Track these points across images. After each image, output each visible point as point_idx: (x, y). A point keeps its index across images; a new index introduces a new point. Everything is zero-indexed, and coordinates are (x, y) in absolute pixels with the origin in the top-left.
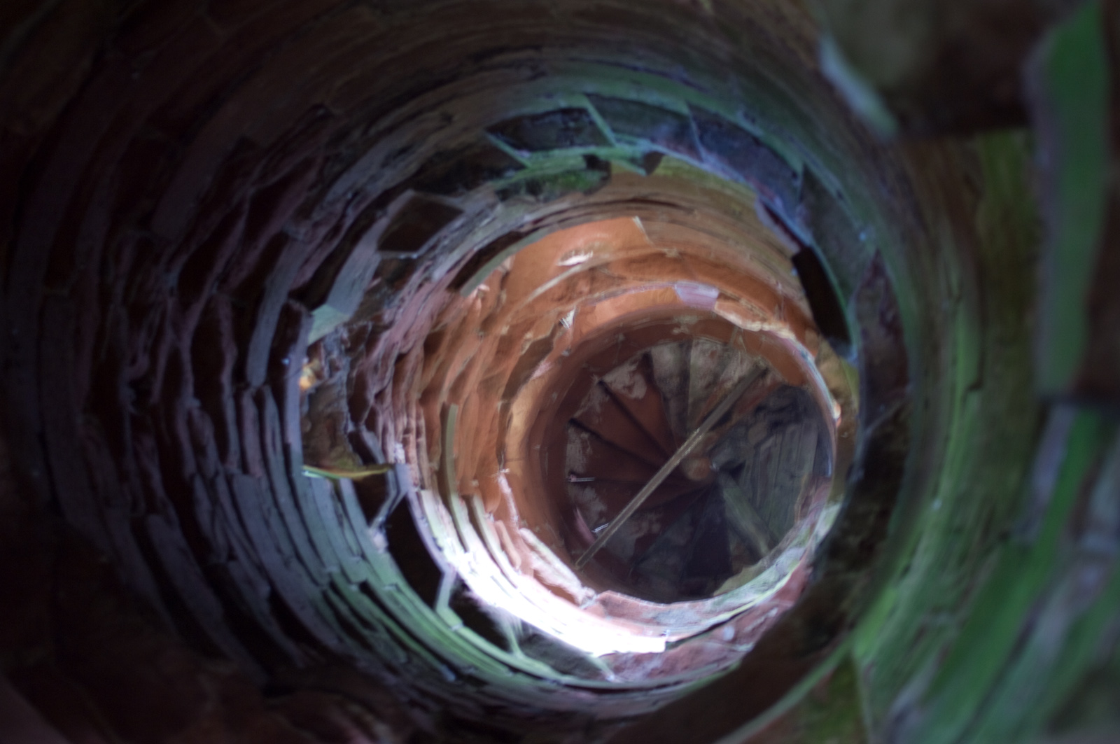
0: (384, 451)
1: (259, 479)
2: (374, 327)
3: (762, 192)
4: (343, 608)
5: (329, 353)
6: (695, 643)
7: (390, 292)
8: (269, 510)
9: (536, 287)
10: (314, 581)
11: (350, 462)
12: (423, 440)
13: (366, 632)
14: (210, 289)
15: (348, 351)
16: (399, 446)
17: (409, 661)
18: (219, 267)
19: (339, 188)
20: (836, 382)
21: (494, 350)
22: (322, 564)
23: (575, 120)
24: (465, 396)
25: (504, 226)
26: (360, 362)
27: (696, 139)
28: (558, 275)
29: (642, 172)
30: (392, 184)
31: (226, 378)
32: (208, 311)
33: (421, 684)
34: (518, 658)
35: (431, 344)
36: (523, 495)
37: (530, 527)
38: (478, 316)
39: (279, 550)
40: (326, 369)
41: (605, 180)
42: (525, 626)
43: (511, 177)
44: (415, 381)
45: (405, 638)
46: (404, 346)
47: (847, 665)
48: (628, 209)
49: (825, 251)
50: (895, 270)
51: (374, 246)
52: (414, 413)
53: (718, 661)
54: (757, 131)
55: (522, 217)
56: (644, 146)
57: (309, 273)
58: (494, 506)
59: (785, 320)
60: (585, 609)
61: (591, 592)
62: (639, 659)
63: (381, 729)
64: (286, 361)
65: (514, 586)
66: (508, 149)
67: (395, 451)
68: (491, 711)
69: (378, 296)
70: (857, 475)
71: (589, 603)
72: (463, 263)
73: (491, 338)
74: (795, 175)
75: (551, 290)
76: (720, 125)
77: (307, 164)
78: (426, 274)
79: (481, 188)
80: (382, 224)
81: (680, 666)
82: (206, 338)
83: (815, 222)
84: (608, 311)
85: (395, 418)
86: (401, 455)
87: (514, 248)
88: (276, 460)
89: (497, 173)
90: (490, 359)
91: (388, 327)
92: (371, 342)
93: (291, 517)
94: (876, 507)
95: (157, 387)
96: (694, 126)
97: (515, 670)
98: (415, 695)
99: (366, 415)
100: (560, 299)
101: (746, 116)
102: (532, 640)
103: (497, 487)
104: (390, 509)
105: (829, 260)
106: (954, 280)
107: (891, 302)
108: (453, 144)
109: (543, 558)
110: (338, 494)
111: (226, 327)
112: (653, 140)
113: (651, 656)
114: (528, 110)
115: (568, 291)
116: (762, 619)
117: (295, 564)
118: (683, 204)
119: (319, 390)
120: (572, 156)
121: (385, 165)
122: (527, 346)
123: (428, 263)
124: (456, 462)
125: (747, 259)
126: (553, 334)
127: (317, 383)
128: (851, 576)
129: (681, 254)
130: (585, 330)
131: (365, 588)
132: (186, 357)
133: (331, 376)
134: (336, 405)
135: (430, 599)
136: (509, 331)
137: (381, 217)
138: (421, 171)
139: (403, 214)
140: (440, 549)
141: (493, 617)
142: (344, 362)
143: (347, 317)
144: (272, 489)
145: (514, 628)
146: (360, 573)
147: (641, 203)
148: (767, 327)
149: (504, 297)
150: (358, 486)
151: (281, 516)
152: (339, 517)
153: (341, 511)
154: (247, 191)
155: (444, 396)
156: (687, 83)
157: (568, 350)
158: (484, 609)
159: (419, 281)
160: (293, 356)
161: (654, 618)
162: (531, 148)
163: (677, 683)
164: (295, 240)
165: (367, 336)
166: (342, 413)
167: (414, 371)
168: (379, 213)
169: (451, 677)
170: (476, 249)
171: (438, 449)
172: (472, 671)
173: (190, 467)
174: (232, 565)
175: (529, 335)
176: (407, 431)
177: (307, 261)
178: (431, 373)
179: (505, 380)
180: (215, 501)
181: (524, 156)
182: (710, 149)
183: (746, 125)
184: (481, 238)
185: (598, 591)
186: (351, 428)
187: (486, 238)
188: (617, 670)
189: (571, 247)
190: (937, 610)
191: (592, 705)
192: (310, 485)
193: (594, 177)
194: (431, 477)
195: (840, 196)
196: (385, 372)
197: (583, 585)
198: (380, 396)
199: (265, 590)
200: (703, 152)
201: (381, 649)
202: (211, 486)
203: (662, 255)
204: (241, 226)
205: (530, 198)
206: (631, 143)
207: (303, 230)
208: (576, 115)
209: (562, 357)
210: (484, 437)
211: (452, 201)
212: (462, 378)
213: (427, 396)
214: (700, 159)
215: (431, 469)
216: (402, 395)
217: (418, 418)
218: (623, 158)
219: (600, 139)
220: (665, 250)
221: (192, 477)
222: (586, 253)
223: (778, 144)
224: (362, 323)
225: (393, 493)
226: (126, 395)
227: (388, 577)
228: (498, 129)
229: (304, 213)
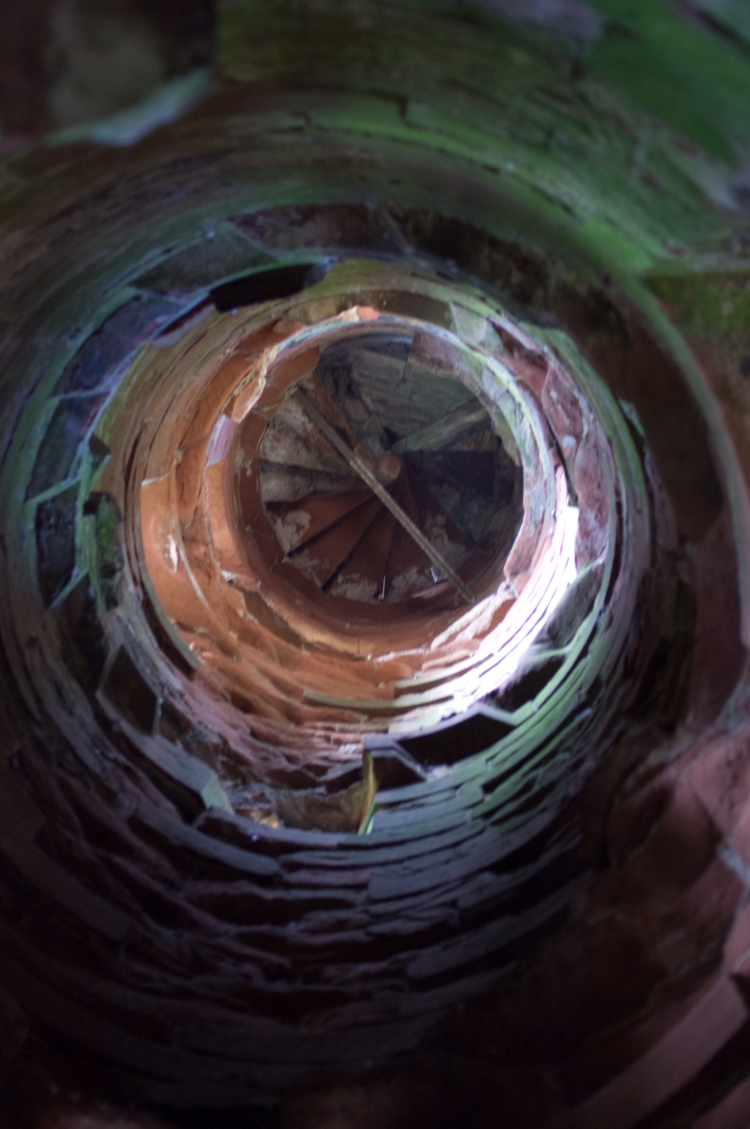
0: (346, 761)
1: (373, 875)
2: (223, 754)
3: (150, 334)
4: (510, 808)
5: (246, 801)
6: (575, 475)
7: (191, 733)
8: (405, 868)
9: (196, 598)
10: (480, 832)
11: (357, 794)
12: (337, 726)
13: (536, 788)
14: (179, 899)
15: (245, 783)
16: (342, 748)
17: (568, 749)
18: (158, 887)
19: (90, 759)
20: (330, 306)
21: (252, 649)
22: (462, 824)
23: (48, 517)
24: (295, 683)
25: (136, 612)
26: (256, 773)
27: (85, 394)
28: (187, 575)
29: (107, 458)
30: (90, 710)
31: (269, 895)
32: (201, 903)
33: (595, 738)
34: (571, 650)
35: (244, 705)
36: (394, 643)
37: (430, 641)
38: (219, 656)
39: (447, 862)
40: (261, 805)
41: (109, 498)
42: (538, 641)
43: (95, 592)
44: (277, 724)
45: (542, 751)
46: (244, 731)
47: (652, 283)
48: (133, 488)
49: (219, 277)
50: (254, 200)
51: (146, 739)
52: (311, 731)
53: (598, 454)
54: (89, 329)
55: (130, 594)
56: (83, 449)
57: (169, 805)
58: (406, 670)
59: (262, 351)
60: (520, 593)
61: (503, 586)
62: (585, 532)
63: (653, 759)
64: (255, 838)
65: (491, 655)
66: (68, 589)
67: (347, 752)
68: (629, 671)
69: (194, 746)
70: (452, 267)
71: (513, 587)
72: (167, 660)
73: (240, 649)
74: (137, 298)
75: (200, 584)
76: (76, 367)
77: (64, 786)
78: (177, 696)
79: (103, 623)
80: (126, 727)
81: (597, 493)
82: (226, 909)
83: (187, 283)
84: (222, 536)
85: (312, 748)
86: (353, 747)
87: (159, 609)
88: (353, 858)
89: (90, 605)
90: (261, 654)
91: (225, 742)
92: (238, 759)
93: (413, 849)
94: (486, 251)
95: (274, 958)
96: (74, 394)
97: (584, 653)
98: (606, 743)
99: (311, 775)
100: (209, 576)
101: (73, 337)
102: (554, 635)
103: (387, 664)
104: (410, 760)
105: (228, 273)
106: (290, 122)
107: (282, 211)
108: (57, 643)
109: (463, 629)
110: (391, 806)
111: (217, 888)
112: (81, 439)
113: (582, 520)
114: (32, 562)
115: (203, 567)
116: (559, 407)
117: (463, 848)
118: (137, 431)
119: (281, 816)
120: (83, 526)
121: (71, 713)
122: (251, 617)
123: (166, 692)
124: (359, 699)
125: (196, 380)
126: (242, 589)
127: (274, 816)
128: (552, 282)
129: (180, 447)
130: (238, 561)
131: (489, 787)
132: (244, 929)
133: (269, 802)
134: (298, 802)
135: (506, 729)
136: (235, 631)
137: (120, 728)
138: (79, 680)
139: (118, 706)
140: (454, 715)
141: (527, 670)
142: (256, 788)
143: (213, 777)
144: (384, 864)
145: (539, 652)
146: (473, 791)
147: (130, 473)
148: (264, 372)
149: (201, 630)
150: (383, 786)
151: (411, 858)
152: (413, 807)
153: (409, 805)
154: (84, 847)
155: (296, 703)
156: (32, 392)
157: (256, 580)
158: (519, 680)
159: (182, 703)
160: (250, 831)
161: (536, 527)
162: (71, 565)
163: (618, 493)
164: (136, 810)
165: (232, 763)
166: (306, 797)
167: (268, 725)
168: (115, 728)
169: (588, 712)
170: (156, 645)
171: (347, 713)
172: (583, 691)
173: (359, 936)
174: (461, 904)
175: (241, 613)
176: (328, 739)
177: (156, 803)
178: (271, 709)
179: (283, 643)
180: (394, 915)
181: (78, 574)
182: (99, 381)
183: (82, 338)
184: (147, 639)
185: (504, 579)
186: (322, 790)
187: (146, 633)
188: (593, 555)
189: (160, 556)
190: (629, 162)
191: (632, 575)
192: (381, 830)
193: (105, 509)
194: (376, 723)
195: (168, 251)
196: (267, 751)
197: (494, 591)
198: (290, 759)
199: (488, 877)
200: (100, 389)
201: (554, 775)
202: (378, 918)
203: (178, 466)
204: (118, 860)
205: (118, 576)
206: (80, 461)
207: (127, 803)
208: (43, 515)
209: (261, 587)
210: (337, 670)
211: (112, 653)
212: (277, 682)
213: (293, 717)
214: (106, 394)
215: (366, 722)
216: (291, 739)
217: (315, 728)
218: (92, 475)
219: (70, 495)
220: (175, 463)
221: (369, 934)
222: (168, 542)
223: (105, 310)
224: (219, 766)
225: (393, 753)
226: (280, 986)
227: (479, 767)
228: (48, 596)
229: (111, 797)
